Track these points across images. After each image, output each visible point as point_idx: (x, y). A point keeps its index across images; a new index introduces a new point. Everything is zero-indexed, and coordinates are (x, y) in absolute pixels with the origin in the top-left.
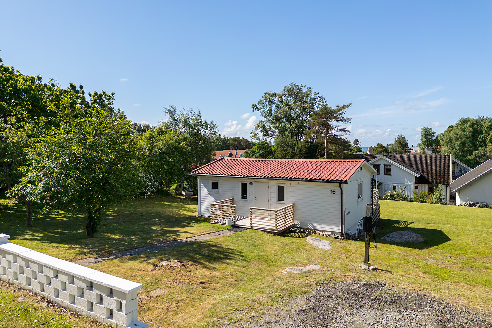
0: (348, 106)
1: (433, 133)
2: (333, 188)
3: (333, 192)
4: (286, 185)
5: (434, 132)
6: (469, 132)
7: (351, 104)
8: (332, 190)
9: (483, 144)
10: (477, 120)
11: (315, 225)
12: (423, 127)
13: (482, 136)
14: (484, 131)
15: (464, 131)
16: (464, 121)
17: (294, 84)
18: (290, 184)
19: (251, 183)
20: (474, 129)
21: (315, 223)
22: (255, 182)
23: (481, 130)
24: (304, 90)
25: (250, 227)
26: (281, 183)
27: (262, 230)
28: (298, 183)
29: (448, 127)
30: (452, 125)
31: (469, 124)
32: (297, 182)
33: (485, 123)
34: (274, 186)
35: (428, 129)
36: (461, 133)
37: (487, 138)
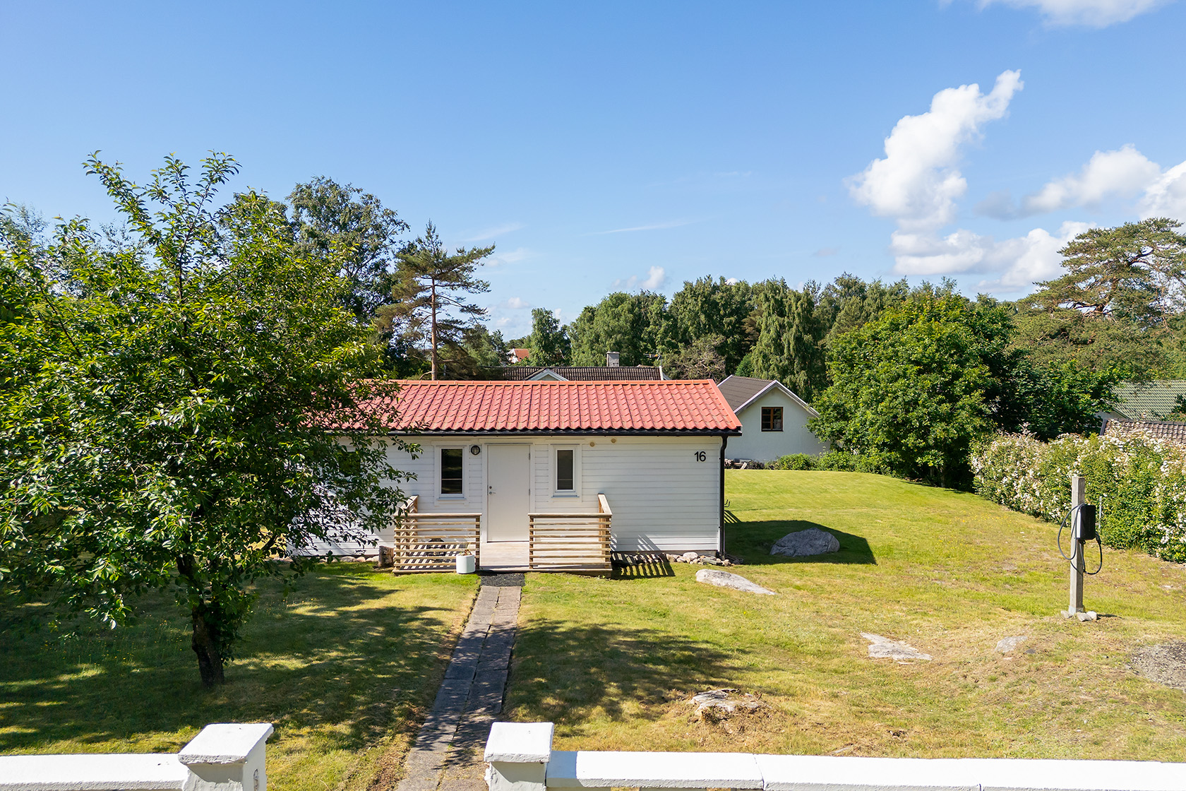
0: (487, 252)
1: (555, 321)
2: (699, 449)
3: (700, 456)
4: (579, 448)
5: (557, 319)
6: (627, 322)
7: (494, 247)
8: (697, 453)
9: (649, 346)
10: (638, 299)
11: (655, 541)
12: (536, 308)
13: (649, 329)
14: (652, 321)
15: (619, 320)
16: (619, 300)
17: (328, 181)
18: (592, 444)
19: (475, 450)
20: (634, 315)
21: (655, 534)
22: (489, 444)
23: (647, 318)
24: (355, 199)
25: (528, 569)
26: (566, 443)
27: (567, 572)
28: (613, 441)
29: (583, 310)
30: (590, 305)
31: (626, 306)
32: (609, 438)
33: (652, 304)
34: (545, 453)
35: (546, 312)
36: (613, 323)
37: (656, 335)
